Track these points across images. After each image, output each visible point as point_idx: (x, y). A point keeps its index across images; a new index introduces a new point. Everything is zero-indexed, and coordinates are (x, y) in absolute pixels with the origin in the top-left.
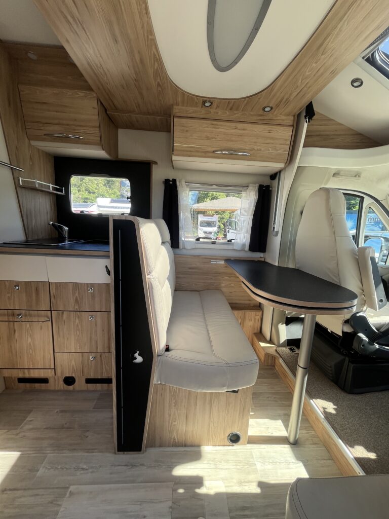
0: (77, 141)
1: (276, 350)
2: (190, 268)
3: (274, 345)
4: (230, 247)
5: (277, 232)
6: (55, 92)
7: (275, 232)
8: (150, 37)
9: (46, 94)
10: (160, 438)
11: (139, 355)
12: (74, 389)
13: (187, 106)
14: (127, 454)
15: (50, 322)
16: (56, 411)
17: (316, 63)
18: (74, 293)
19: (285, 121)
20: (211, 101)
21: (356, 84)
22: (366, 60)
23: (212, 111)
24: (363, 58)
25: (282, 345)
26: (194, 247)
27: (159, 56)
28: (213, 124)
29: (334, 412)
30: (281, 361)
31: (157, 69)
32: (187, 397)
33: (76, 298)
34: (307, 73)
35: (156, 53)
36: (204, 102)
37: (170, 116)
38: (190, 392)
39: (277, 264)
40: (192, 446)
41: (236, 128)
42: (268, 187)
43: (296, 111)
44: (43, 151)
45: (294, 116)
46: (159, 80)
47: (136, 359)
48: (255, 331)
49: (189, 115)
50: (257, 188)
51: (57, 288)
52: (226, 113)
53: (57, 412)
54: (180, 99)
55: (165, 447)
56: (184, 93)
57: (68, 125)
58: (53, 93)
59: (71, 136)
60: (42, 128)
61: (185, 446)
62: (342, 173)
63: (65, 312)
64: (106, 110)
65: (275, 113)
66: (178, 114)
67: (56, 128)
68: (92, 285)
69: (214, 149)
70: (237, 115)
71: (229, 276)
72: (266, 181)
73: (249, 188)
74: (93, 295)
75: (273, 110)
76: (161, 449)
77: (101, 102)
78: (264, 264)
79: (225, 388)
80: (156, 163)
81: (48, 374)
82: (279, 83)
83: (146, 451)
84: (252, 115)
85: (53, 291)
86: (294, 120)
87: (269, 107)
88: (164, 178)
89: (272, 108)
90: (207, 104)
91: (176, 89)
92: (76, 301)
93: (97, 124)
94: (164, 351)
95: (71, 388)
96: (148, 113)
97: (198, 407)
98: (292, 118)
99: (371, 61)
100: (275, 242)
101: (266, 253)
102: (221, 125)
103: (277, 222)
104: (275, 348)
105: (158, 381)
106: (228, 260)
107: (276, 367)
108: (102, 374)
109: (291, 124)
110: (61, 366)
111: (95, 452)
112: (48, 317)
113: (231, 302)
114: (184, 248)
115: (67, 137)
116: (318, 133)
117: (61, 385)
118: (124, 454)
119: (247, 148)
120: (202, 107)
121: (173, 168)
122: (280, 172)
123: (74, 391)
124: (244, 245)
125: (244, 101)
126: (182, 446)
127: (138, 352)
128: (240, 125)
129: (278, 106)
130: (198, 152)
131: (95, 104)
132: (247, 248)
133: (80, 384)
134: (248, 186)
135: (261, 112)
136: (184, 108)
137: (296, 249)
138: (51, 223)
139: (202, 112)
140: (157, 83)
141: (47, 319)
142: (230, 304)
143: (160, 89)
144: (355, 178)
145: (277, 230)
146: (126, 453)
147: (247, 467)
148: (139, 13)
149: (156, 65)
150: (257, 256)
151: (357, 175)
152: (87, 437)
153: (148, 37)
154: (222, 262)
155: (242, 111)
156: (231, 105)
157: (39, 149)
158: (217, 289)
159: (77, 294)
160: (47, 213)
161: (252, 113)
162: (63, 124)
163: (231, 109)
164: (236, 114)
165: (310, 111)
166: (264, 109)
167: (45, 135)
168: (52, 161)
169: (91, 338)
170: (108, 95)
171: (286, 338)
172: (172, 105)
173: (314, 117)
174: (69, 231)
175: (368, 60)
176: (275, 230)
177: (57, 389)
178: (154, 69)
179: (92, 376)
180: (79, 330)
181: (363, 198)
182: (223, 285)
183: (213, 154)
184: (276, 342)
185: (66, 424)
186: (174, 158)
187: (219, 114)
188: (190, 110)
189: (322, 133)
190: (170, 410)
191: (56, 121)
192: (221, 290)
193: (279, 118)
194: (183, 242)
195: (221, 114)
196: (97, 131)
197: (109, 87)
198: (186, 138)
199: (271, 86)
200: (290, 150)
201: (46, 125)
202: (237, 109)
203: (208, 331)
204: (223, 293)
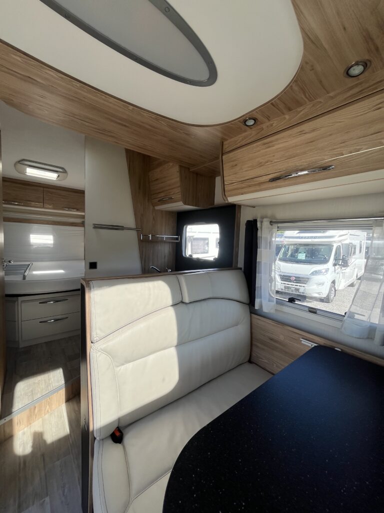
0: (171, 201)
13: (235, 136)
23: (263, 126)
36: (244, 123)
41: (302, 133)
44: (167, 212)
52: (285, 118)
60: (156, 197)
70: (303, 112)
88: (246, 220)
90: (250, 123)
102: (277, 140)
128: (305, 127)
130: (250, 186)
131: (178, 168)
136: (233, 139)
139: (252, 134)
156: (281, 106)
162: (165, 191)
163: (289, 110)
166: (347, 75)
167: (159, 201)
172: (222, 142)
183: (269, 184)
188: (239, 139)
195: (277, 123)
196: (180, 190)
198: (236, 174)
201: (157, 194)
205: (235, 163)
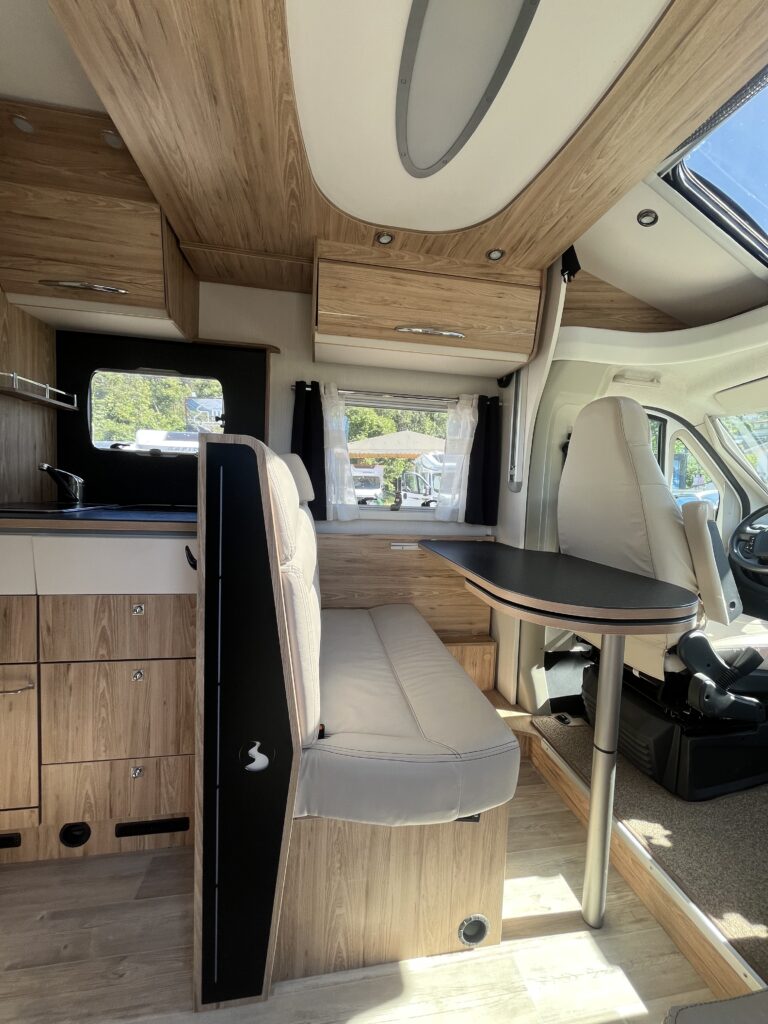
0: (113, 298)
1: (532, 723)
2: (349, 561)
3: (526, 711)
4: (428, 516)
5: (520, 485)
6: (69, 198)
7: (515, 485)
8: (285, 97)
9: (50, 201)
10: (306, 953)
11: (260, 750)
12: (85, 853)
13: (344, 242)
14: (225, 1007)
15: (34, 692)
16: (38, 918)
17: (587, 172)
18: (97, 620)
19: (526, 279)
20: (392, 233)
21: (645, 220)
22: (664, 178)
23: (392, 253)
24: (659, 174)
25: (542, 712)
26: (357, 517)
27: (299, 136)
28: (394, 277)
29: (667, 843)
30: (544, 744)
31: (293, 162)
32: (368, 843)
33: (104, 627)
34: (571, 191)
35: (293, 130)
36: (378, 236)
37: (311, 261)
38: (374, 830)
39: (521, 547)
40: (380, 963)
41: (438, 286)
42: (496, 400)
43: (546, 262)
44: (34, 319)
45: (542, 271)
46: (294, 186)
47: (253, 760)
48: (485, 686)
49: (349, 258)
50: (475, 402)
51: (56, 609)
52: (419, 259)
53: (42, 918)
54: (331, 227)
55: (318, 973)
56: (341, 215)
57: (94, 265)
58: (66, 200)
59: (99, 287)
60: (35, 268)
61: (365, 965)
62: (628, 375)
63: (72, 664)
64: (178, 241)
65: (508, 263)
66: (327, 255)
67: (67, 269)
68: (142, 599)
69: (397, 324)
70: (438, 263)
71: (428, 574)
72: (492, 390)
73: (461, 401)
74: (143, 622)
75: (504, 259)
76: (311, 981)
77: (168, 224)
78: (494, 546)
79: (454, 811)
80: (277, 350)
81: (23, 822)
82: (520, 205)
83: (272, 993)
84: (465, 265)
85: (47, 616)
86: (541, 278)
87: (497, 250)
88: (293, 379)
89: (503, 253)
90: (385, 240)
91: (326, 206)
92: (103, 638)
93: (159, 266)
94: (316, 738)
95: (78, 851)
96: (266, 251)
97: (392, 864)
98: (538, 274)
99: (672, 180)
100: (516, 504)
101: (499, 526)
102: (410, 280)
103: (518, 464)
104: (529, 719)
105: (301, 812)
106: (425, 542)
107: (534, 759)
108: (157, 809)
109: (538, 284)
110: (58, 797)
111: (144, 1014)
112: (31, 682)
113: (437, 628)
114: (337, 520)
115: (90, 289)
116: (581, 305)
117: (55, 848)
118: (218, 1007)
119: (460, 324)
120: (373, 245)
121: (314, 360)
122: (518, 372)
123: (85, 858)
124: (455, 512)
125: (455, 236)
126: (358, 967)
127: (258, 744)
128: (443, 281)
129: (514, 249)
130: (365, 327)
131: (156, 226)
132: (461, 517)
133: (103, 839)
134: (458, 398)
135: (483, 260)
136: (337, 244)
137: (559, 515)
138: (46, 466)
139: (373, 254)
140: (289, 190)
141: (25, 684)
142: (436, 631)
143: (294, 204)
144: (650, 383)
145: (519, 480)
146: (222, 1004)
147: (506, 997)
148: (269, 46)
149: (292, 153)
150: (482, 532)
151: (654, 379)
152: (121, 976)
153: (281, 97)
154: (415, 547)
155: (449, 256)
156: (428, 244)
157: (23, 312)
158: (404, 602)
159: (105, 622)
160: (35, 447)
161: (466, 261)
162: (83, 263)
163: (428, 252)
164: (436, 261)
165: (570, 262)
166: (488, 255)
167: (40, 281)
168: (54, 340)
169: (134, 723)
170: (185, 209)
171: (548, 697)
172: (316, 237)
173: (578, 276)
174: (86, 487)
175: (666, 179)
176: (515, 480)
177: (40, 859)
178: (287, 160)
179: (134, 816)
180: (105, 706)
181: (664, 422)
182: (416, 593)
183: (394, 333)
184: (528, 706)
185: (65, 947)
186: (318, 337)
187: (406, 259)
188: (350, 249)
189: (589, 305)
190: (329, 879)
191: (70, 257)
192: (412, 605)
193: (515, 273)
194: (335, 507)
195: (409, 259)
196: (159, 280)
197: (189, 193)
198: (343, 300)
199: (505, 212)
200: (538, 330)
201: (44, 262)
202: (440, 252)
203: (401, 690)
204: (417, 610)
205: (342, 283)
